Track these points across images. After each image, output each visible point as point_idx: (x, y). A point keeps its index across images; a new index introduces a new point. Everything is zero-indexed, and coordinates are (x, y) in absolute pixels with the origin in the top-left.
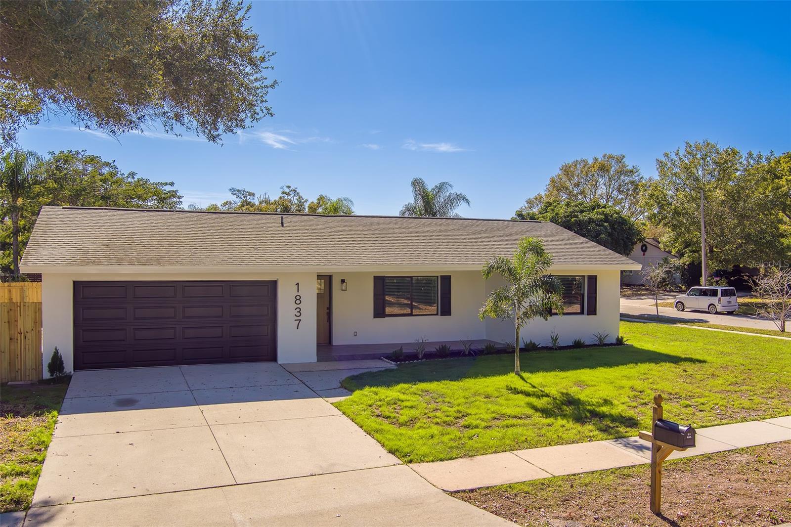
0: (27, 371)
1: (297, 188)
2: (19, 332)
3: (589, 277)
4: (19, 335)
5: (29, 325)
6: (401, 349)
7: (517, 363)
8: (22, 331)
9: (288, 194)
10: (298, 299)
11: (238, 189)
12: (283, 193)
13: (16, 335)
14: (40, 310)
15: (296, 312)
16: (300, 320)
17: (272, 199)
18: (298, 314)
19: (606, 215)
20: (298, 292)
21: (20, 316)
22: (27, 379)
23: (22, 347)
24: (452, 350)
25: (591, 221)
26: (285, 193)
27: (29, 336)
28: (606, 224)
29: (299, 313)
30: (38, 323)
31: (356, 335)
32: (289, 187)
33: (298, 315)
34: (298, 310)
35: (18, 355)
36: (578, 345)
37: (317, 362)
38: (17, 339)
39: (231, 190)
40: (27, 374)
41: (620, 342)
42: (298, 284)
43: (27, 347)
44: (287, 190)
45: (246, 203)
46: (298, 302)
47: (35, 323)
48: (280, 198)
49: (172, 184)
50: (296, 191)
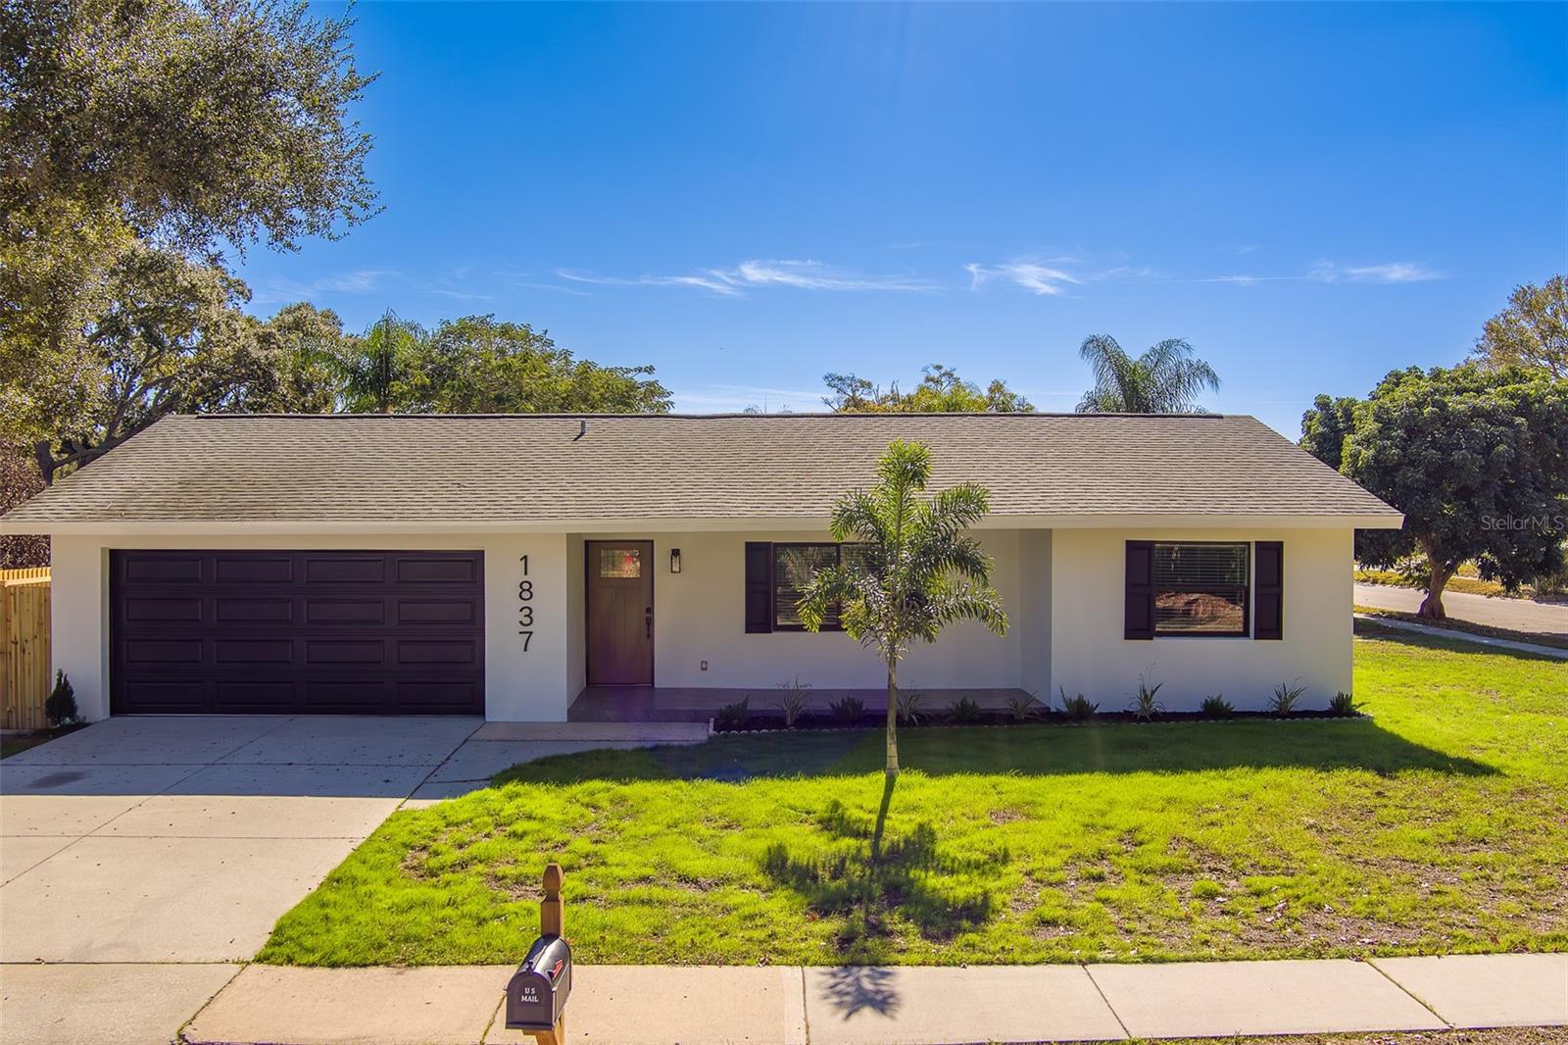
0: (27, 713)
1: (955, 369)
2: (13, 639)
3: (1261, 546)
4: (13, 646)
5: (29, 628)
6: (745, 703)
7: (892, 749)
8: (18, 639)
9: (937, 382)
10: (526, 590)
11: (839, 375)
12: (928, 380)
13: (9, 648)
14: (48, 601)
15: (521, 616)
16: (531, 633)
17: (903, 393)
18: (527, 621)
19: (1525, 398)
20: (526, 574)
21: (15, 611)
22: (27, 726)
23: (19, 668)
24: (867, 710)
25: (1476, 412)
26: (932, 380)
27: (29, 647)
28: (1519, 420)
29: (528, 618)
30: (44, 623)
31: (706, 669)
32: (939, 368)
33: (529, 622)
34: (527, 611)
35: (11, 682)
36: (1214, 711)
37: (568, 721)
38: (10, 653)
39: (827, 377)
40: (27, 717)
41: (1342, 708)
42: (525, 557)
43: (27, 667)
44: (935, 374)
45: (856, 403)
46: (526, 595)
47: (40, 624)
48: (921, 389)
49: (650, 370)
50: (952, 375)
